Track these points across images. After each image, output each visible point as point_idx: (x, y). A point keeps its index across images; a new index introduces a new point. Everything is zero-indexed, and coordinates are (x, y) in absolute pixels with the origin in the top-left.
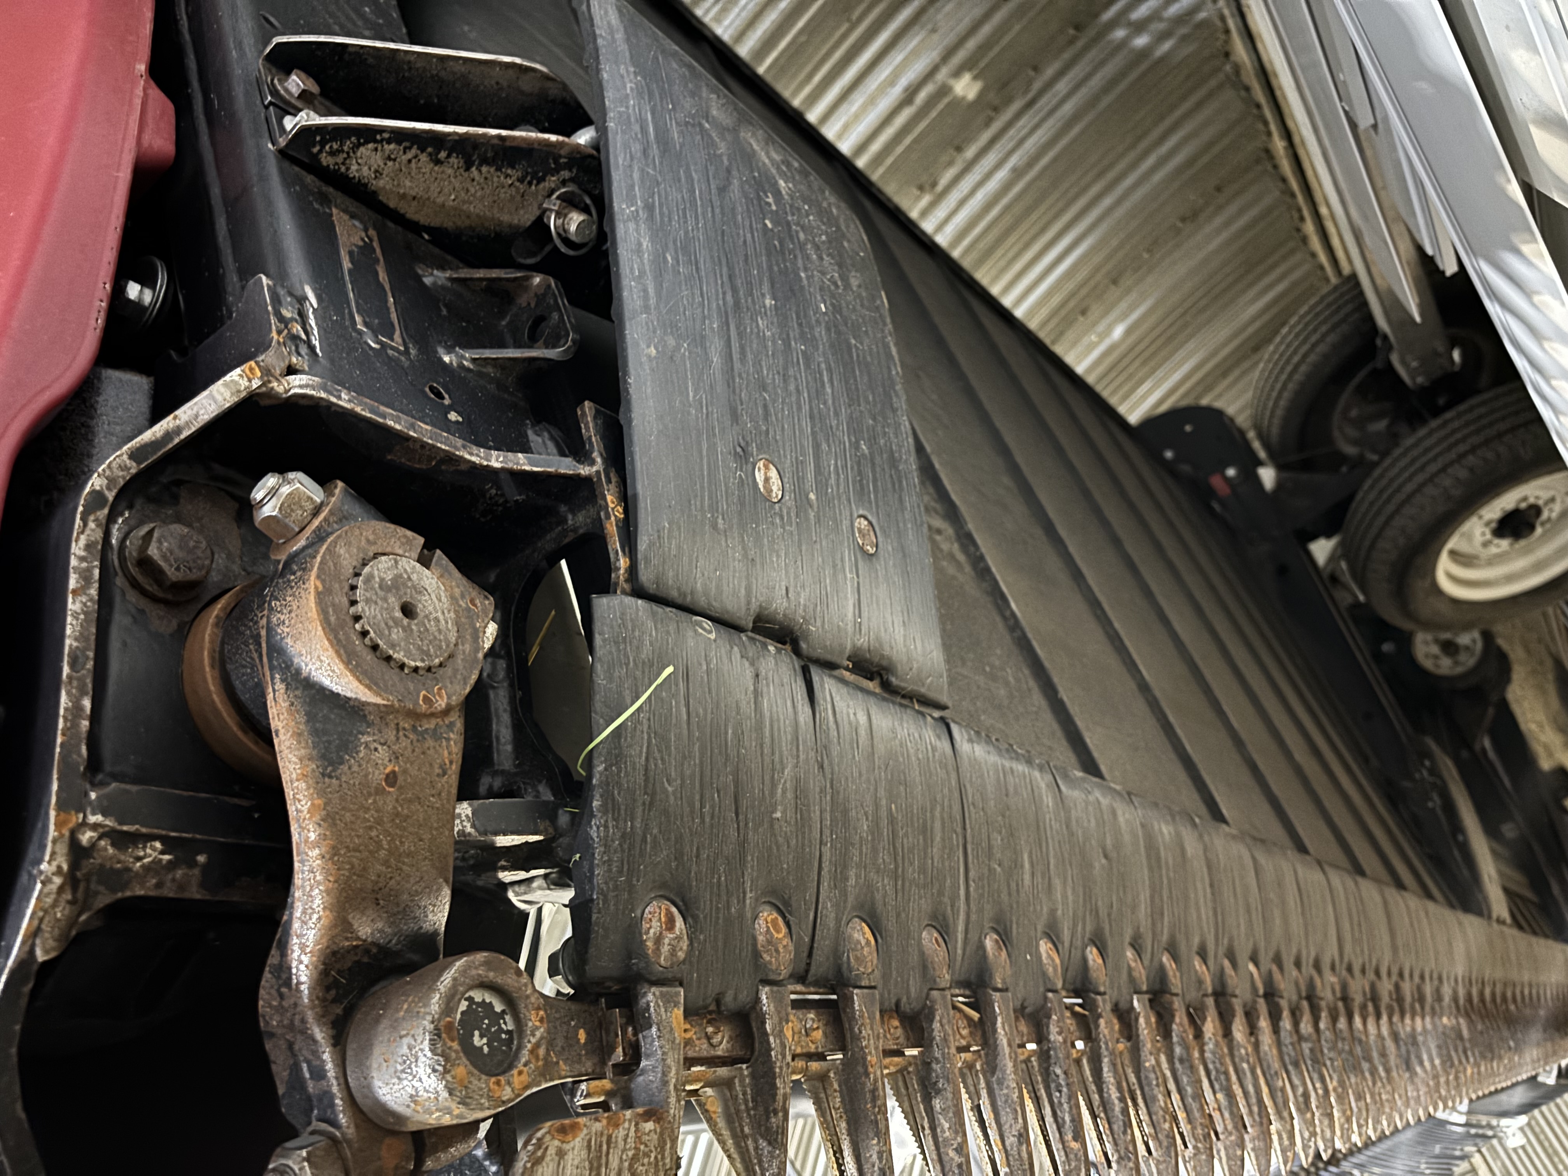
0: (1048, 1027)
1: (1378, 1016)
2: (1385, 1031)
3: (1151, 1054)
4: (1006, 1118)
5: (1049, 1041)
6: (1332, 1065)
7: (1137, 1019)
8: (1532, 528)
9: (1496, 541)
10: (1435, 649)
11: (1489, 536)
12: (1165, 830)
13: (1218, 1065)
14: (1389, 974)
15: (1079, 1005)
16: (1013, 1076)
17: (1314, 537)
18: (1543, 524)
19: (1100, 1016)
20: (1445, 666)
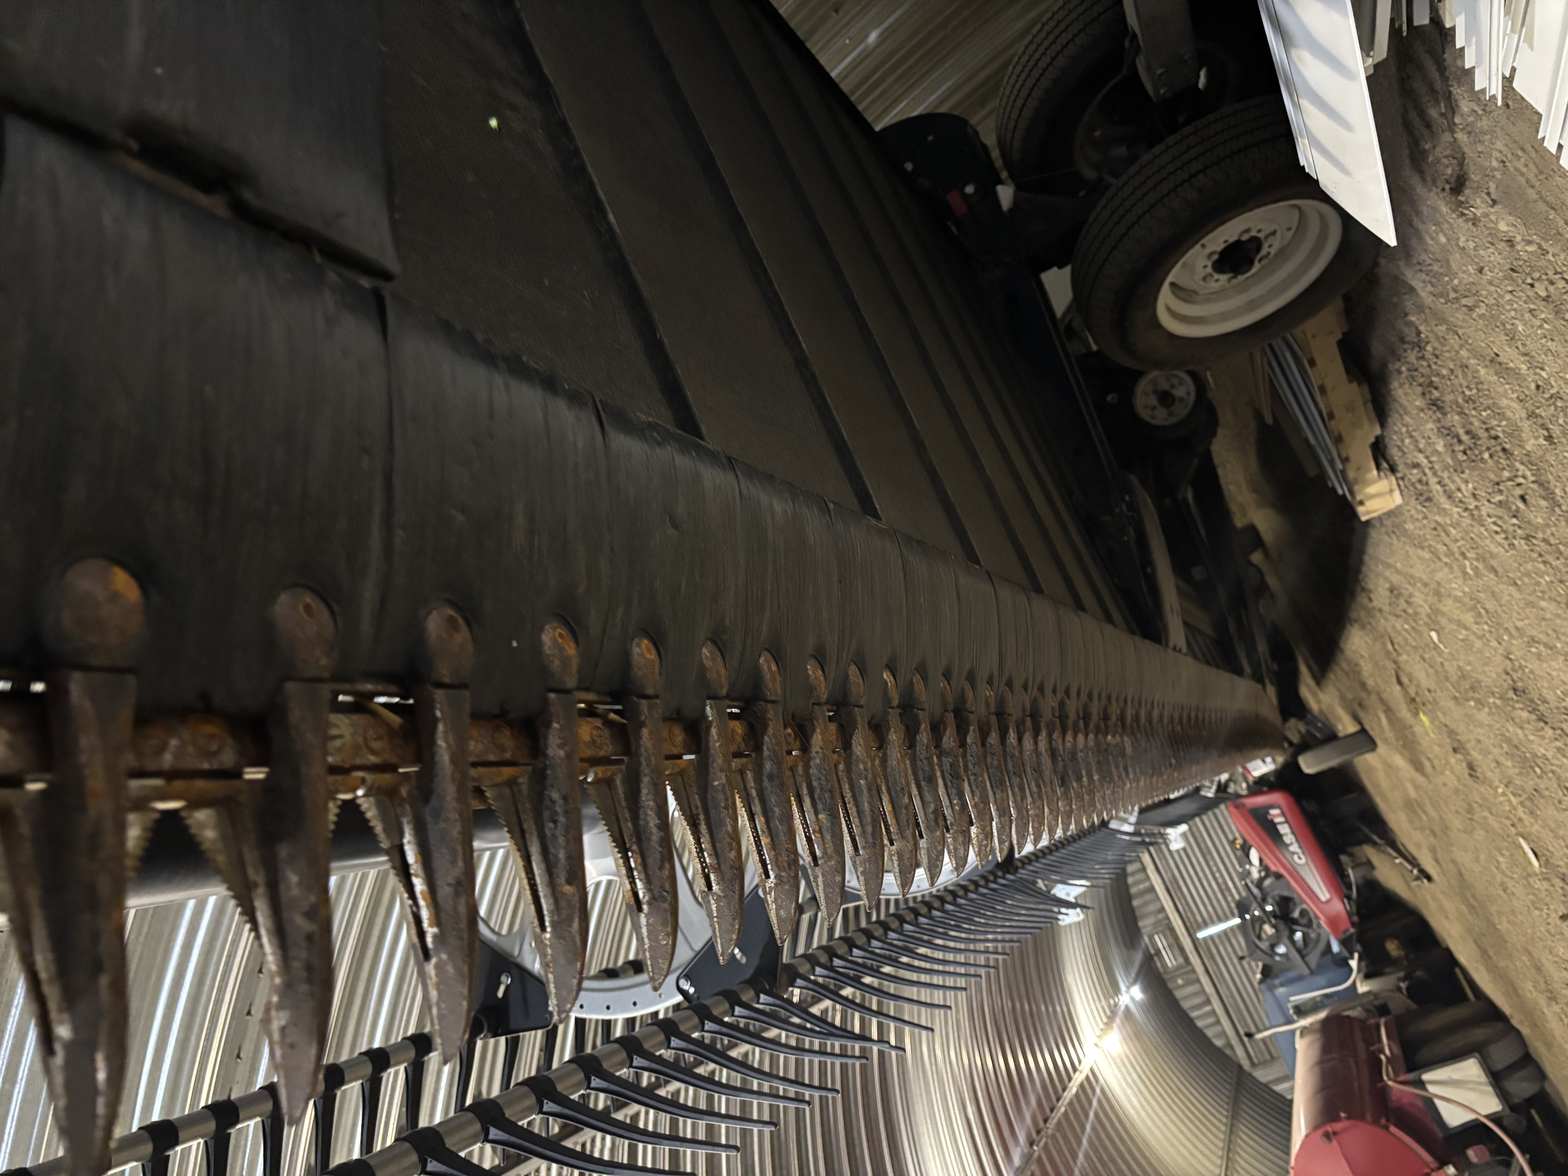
0: (546, 738)
1: (1036, 733)
2: (1043, 745)
3: (722, 770)
4: (441, 860)
5: (546, 756)
6: (975, 780)
7: (708, 729)
8: (1251, 263)
9: (1216, 276)
10: (1153, 400)
11: (1209, 270)
12: (778, 507)
13: (824, 783)
14: (1054, 691)
15: (616, 712)
16: (455, 804)
17: (1047, 267)
18: (1260, 261)
19: (642, 725)
20: (1160, 417)
